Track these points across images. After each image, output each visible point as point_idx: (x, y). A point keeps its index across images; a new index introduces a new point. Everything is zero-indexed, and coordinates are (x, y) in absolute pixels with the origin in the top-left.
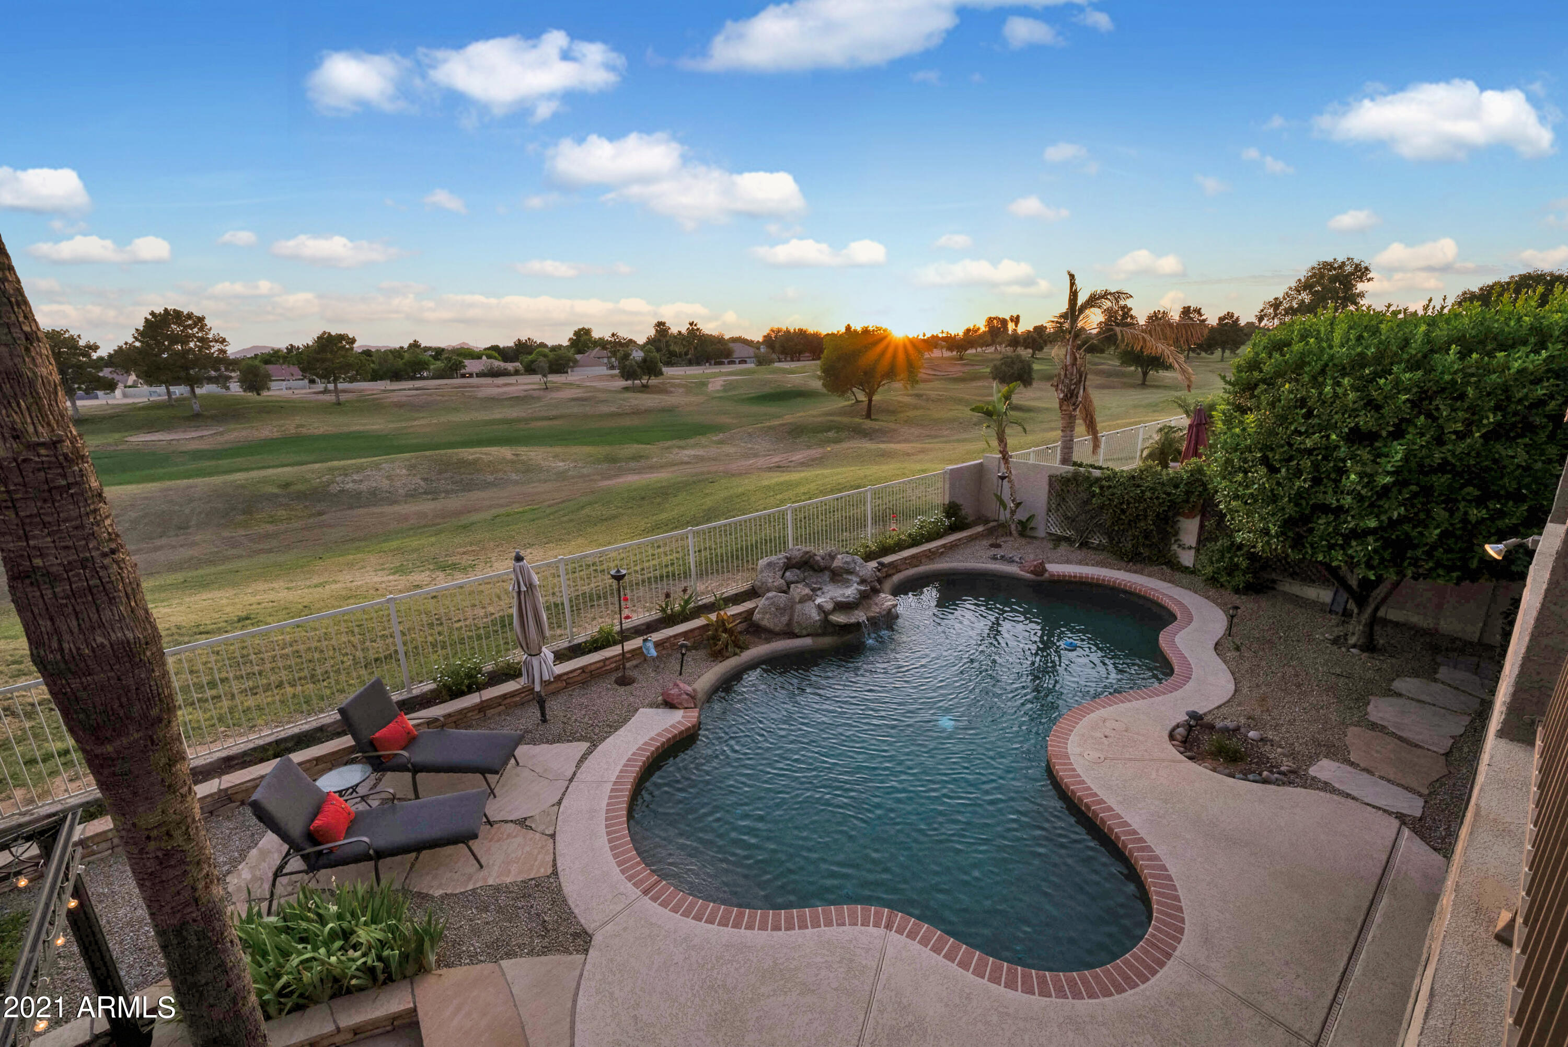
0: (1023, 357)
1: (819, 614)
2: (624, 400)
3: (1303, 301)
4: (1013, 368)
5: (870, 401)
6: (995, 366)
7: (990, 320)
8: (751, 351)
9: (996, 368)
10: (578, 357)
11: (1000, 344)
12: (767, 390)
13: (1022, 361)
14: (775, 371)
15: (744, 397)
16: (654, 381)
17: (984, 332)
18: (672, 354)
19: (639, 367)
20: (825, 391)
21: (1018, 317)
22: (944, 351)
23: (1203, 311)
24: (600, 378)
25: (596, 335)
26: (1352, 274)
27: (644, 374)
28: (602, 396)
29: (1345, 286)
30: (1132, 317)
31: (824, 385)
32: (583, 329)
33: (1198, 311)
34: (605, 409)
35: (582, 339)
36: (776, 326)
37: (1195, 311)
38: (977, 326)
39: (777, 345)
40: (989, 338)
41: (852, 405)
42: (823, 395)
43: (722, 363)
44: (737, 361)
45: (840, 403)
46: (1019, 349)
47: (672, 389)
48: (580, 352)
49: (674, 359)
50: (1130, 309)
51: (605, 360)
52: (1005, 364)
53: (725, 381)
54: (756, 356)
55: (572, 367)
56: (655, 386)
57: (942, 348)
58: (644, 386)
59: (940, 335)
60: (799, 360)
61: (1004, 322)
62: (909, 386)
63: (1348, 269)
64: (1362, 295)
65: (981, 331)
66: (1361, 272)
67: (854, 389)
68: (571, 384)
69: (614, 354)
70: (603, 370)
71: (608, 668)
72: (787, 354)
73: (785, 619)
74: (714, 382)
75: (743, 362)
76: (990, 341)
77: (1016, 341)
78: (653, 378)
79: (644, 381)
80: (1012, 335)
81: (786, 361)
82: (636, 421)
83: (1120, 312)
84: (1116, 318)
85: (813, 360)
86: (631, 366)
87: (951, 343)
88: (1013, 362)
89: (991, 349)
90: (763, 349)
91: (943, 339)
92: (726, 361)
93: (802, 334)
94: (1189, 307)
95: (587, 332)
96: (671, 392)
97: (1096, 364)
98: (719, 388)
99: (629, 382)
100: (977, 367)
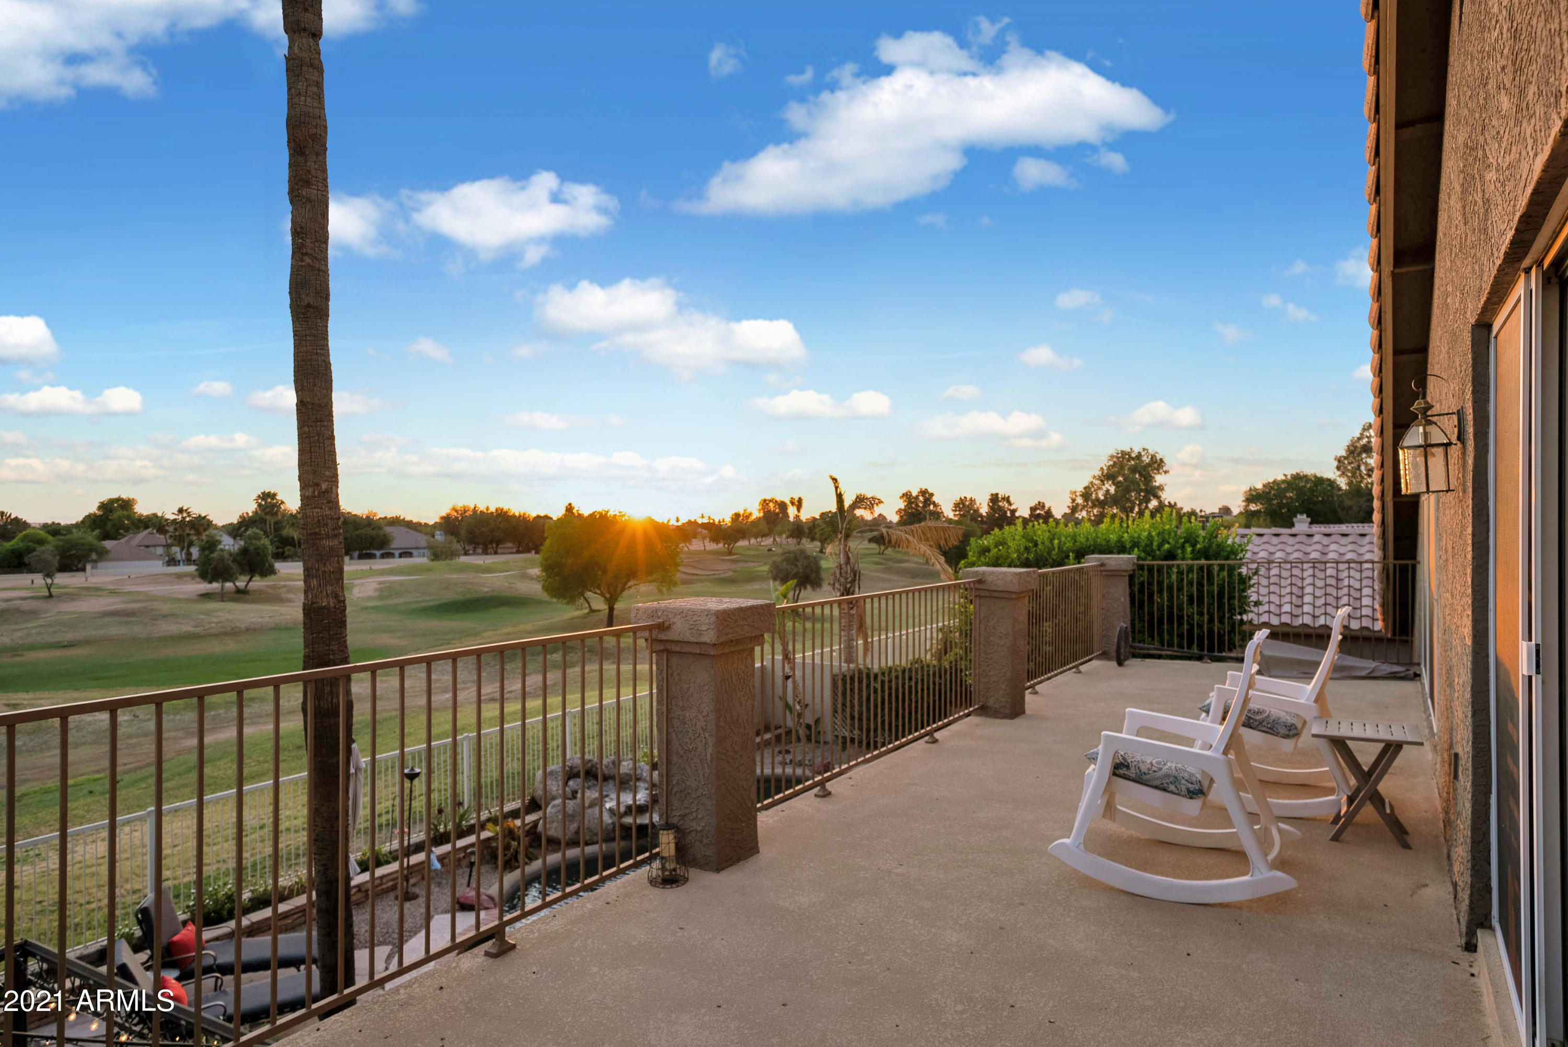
0: (809, 553)
1: (611, 817)
2: (206, 613)
3: (1108, 491)
4: (796, 566)
5: (611, 609)
6: (774, 562)
7: (765, 503)
8: (422, 540)
9: (775, 566)
10: (108, 544)
11: (780, 534)
12: (450, 596)
13: (807, 558)
14: (462, 569)
15: (414, 606)
16: (258, 583)
17: (759, 519)
18: (286, 542)
19: (234, 561)
20: (545, 597)
21: (800, 500)
22: (707, 541)
23: (1012, 499)
24: (155, 578)
25: (143, 509)
26: (1149, 465)
27: (243, 572)
28: (166, 608)
29: (1145, 478)
30: (935, 505)
31: (546, 589)
32: (118, 500)
33: (1007, 499)
34: (171, 628)
35: (115, 516)
36: (460, 504)
37: (1003, 499)
38: (748, 511)
39: (463, 532)
40: (764, 527)
41: (585, 617)
42: (539, 602)
43: (370, 556)
44: (397, 553)
45: (571, 612)
46: (804, 540)
47: (291, 596)
48: (106, 536)
49: (288, 550)
50: (932, 495)
51: (160, 551)
52: (787, 560)
53: (380, 583)
54: (430, 547)
55: (95, 561)
56: (260, 592)
57: (704, 538)
58: (239, 591)
59: (700, 521)
60: (496, 553)
61: (783, 506)
62: (664, 590)
63: (1146, 460)
64: (1161, 488)
65: (753, 517)
66: (1157, 464)
67: (589, 594)
68: (97, 589)
69: (180, 540)
70: (157, 567)
71: (384, 886)
72: (477, 544)
73: (573, 827)
74: (362, 585)
75: (406, 554)
76: (766, 530)
77: (799, 530)
78: (257, 578)
79: (241, 584)
80: (794, 523)
81: (475, 553)
82: (231, 646)
83: (921, 498)
84: (917, 505)
85: (518, 552)
86: (222, 559)
87: (714, 531)
88: (796, 559)
89: (768, 541)
90: (439, 536)
91: (704, 526)
92: (378, 553)
93: (502, 515)
94: (997, 494)
95: (126, 505)
96: (289, 601)
97: (900, 561)
98: (371, 593)
99: (216, 586)
100: (752, 564)
